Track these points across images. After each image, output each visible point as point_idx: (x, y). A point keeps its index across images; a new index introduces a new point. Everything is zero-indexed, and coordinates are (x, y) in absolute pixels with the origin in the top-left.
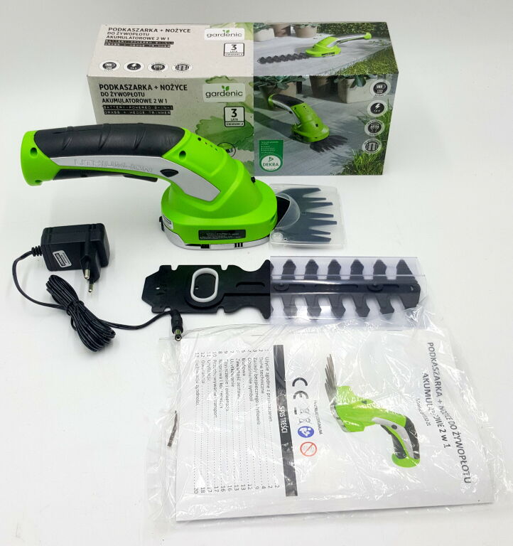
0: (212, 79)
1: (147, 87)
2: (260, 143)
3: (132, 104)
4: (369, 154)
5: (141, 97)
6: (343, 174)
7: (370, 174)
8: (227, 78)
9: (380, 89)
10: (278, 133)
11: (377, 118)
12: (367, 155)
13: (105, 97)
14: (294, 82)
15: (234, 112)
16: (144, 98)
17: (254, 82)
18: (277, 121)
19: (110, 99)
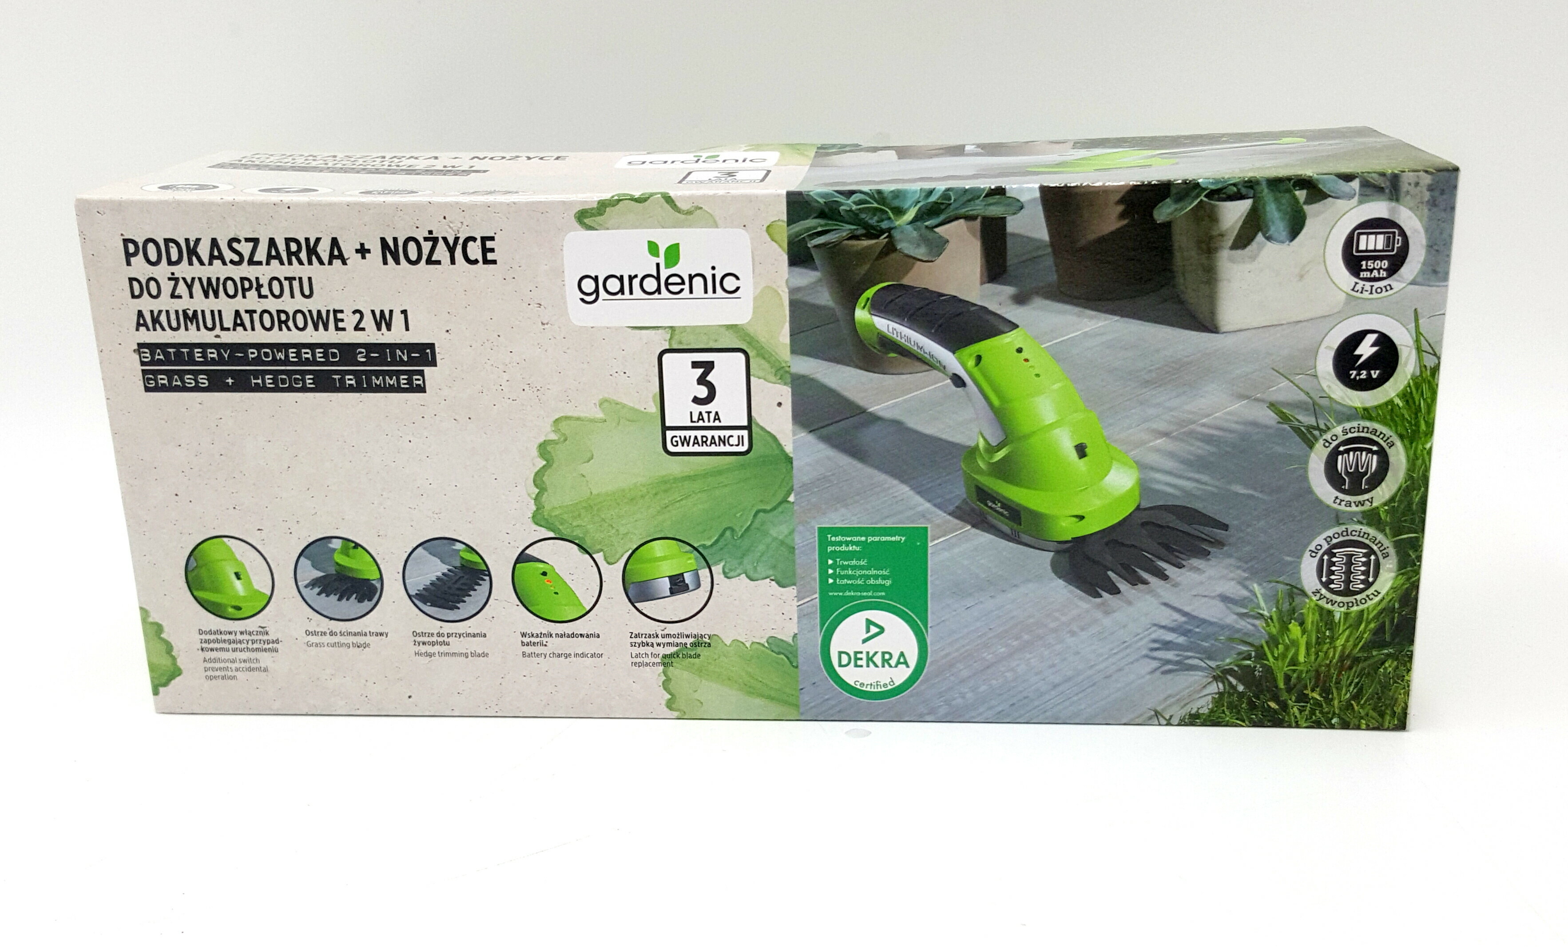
0: (603, 206)
1: (324, 250)
2: (824, 543)
3: (259, 336)
4: (1338, 612)
5: (300, 303)
6: (1212, 720)
7: (1345, 725)
8: (668, 199)
9: (1374, 256)
10: (905, 489)
11: (1367, 414)
12: (1326, 616)
13: (146, 304)
14: (969, 218)
15: (702, 381)
16: (313, 305)
17: (791, 221)
18: (897, 424)
19: (167, 312)
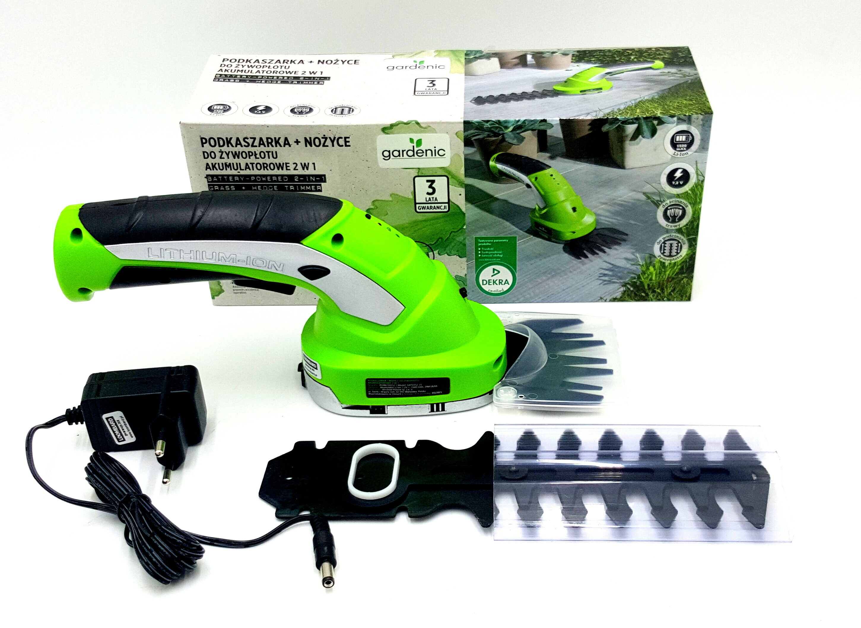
0: (392, 126)
1: (282, 141)
2: (477, 242)
3: (256, 172)
4: (667, 263)
5: (272, 160)
6: (621, 299)
7: (669, 300)
8: (418, 123)
9: (682, 143)
10: (508, 224)
11: (678, 196)
12: (663, 264)
13: (210, 161)
14: (533, 130)
15: (430, 187)
16: (277, 161)
17: (465, 131)
18: (506, 201)
19: (219, 164)
